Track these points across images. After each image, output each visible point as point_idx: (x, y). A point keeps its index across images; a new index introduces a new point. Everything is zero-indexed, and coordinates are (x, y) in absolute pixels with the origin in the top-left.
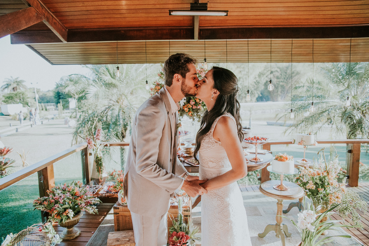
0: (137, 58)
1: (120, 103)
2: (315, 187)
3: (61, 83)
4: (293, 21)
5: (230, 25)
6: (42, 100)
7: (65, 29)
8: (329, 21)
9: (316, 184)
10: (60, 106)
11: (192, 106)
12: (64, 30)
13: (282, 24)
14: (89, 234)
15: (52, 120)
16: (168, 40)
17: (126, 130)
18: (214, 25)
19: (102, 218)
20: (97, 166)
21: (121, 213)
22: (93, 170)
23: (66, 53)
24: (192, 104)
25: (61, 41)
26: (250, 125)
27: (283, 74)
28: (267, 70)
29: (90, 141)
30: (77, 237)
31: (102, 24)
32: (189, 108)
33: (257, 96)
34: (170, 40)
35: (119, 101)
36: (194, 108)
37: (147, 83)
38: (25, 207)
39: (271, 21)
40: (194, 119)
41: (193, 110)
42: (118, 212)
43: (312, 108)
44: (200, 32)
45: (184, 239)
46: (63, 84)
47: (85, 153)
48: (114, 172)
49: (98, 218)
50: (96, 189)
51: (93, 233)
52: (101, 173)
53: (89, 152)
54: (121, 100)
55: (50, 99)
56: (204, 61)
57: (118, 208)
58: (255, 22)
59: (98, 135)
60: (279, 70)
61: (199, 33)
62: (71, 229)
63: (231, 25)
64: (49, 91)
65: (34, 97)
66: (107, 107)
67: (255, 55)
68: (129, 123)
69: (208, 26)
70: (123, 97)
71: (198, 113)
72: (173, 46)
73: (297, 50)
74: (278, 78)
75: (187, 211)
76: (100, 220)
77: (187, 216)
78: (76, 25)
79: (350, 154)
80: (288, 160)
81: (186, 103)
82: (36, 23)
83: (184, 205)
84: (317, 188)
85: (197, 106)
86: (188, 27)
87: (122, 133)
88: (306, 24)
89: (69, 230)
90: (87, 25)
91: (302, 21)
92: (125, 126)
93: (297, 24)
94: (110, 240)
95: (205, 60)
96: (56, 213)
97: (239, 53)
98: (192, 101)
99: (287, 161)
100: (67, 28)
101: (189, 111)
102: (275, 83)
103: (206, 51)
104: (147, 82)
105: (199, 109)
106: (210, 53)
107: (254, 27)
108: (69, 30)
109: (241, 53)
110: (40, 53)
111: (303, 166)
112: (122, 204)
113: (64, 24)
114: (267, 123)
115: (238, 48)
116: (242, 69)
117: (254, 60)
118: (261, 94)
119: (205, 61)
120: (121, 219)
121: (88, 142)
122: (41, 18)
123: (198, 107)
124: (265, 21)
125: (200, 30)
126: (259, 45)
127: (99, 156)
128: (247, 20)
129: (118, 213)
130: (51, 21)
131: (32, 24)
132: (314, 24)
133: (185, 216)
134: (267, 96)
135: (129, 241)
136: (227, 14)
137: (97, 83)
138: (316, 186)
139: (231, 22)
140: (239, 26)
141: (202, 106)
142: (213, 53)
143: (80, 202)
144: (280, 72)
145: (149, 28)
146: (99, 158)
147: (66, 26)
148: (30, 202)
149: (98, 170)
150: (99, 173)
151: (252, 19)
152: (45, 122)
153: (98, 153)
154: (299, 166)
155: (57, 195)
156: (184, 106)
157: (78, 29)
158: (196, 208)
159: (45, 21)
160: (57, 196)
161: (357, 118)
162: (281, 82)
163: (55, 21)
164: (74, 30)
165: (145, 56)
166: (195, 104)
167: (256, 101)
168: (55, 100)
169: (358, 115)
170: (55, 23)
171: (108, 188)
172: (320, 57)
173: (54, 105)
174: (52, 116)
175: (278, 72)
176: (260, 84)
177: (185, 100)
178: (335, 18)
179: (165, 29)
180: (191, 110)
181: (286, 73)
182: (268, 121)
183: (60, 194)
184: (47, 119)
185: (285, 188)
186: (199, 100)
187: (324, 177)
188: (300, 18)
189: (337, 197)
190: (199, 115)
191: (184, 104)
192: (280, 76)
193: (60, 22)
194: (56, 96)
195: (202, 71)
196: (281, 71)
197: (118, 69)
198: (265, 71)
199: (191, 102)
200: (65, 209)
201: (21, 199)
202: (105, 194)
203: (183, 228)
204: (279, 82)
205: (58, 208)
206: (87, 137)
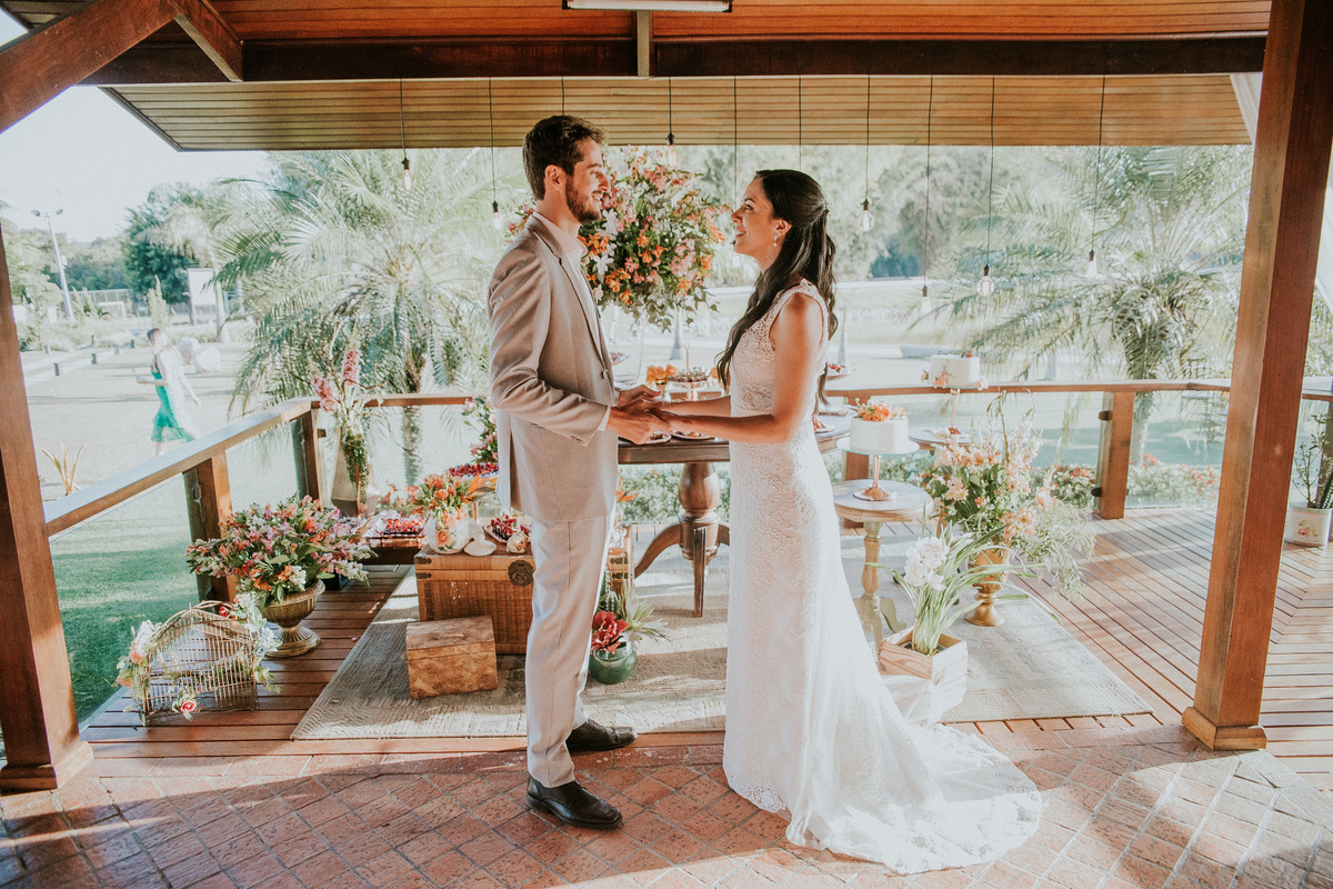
0: (457, 130)
1: (401, 276)
2: (966, 493)
3: (148, 212)
4: (932, 22)
5: (745, 31)
6: (76, 278)
7: (234, 40)
8: (1039, 24)
9: (972, 486)
10: (155, 295)
11: (632, 274)
12: (232, 43)
13: (900, 31)
14: (344, 644)
15: (128, 349)
16: (559, 78)
17: (420, 365)
18: (697, 32)
19: (375, 608)
20: (350, 462)
21: (437, 575)
22: (338, 478)
23: (228, 112)
24: (631, 270)
25: (223, 78)
26: (842, 358)
27: (966, 179)
28: (911, 162)
29: (326, 387)
30: (311, 651)
31: (353, 26)
32: (622, 282)
33: (873, 256)
34: (565, 78)
35: (394, 269)
36: (636, 281)
37: (496, 210)
38: (109, 612)
39: (866, 22)
40: (637, 314)
41: (634, 286)
42: (428, 572)
43: (986, 285)
44: (656, 52)
45: (613, 628)
46: (157, 216)
47: (304, 430)
48: (392, 491)
49: (363, 607)
50: (353, 526)
51: (355, 641)
52: (362, 485)
53: (317, 426)
54: (402, 268)
55: (107, 272)
56: (668, 142)
57: (429, 561)
58: (820, 22)
59: (349, 369)
60: (952, 163)
61: (650, 54)
62: (293, 629)
63: (750, 31)
64: (98, 242)
65: (41, 268)
66: (355, 290)
67: (828, 121)
68: (428, 342)
69: (678, 35)
70: (409, 258)
71: (648, 294)
72: (573, 92)
73: (956, 106)
74: (948, 192)
75: (619, 561)
76: (371, 612)
77: (618, 576)
78: (272, 28)
79: (1105, 422)
80: (889, 417)
81: (613, 266)
82: (159, 27)
83: (612, 545)
84: (972, 497)
85: (645, 276)
86: (619, 39)
87: (409, 375)
88: (973, 30)
89: (287, 630)
90: (306, 27)
91: (957, 22)
92: (417, 353)
93: (945, 30)
94: (414, 637)
95: (671, 138)
96: (258, 574)
97: (777, 114)
98: (631, 260)
99: (887, 421)
100: (241, 36)
101: (623, 290)
102: (940, 211)
103: (674, 108)
104: (495, 205)
105: (650, 284)
106: (690, 115)
107: (816, 37)
108: (246, 41)
109: (784, 115)
110: (143, 112)
111: (942, 444)
112: (438, 551)
113: (234, 26)
114: (903, 351)
115: (775, 99)
116: (820, 160)
117: (825, 135)
118: (890, 251)
119: (671, 143)
120: (436, 590)
121: (320, 391)
122: (171, 10)
123: (650, 279)
124: (850, 22)
125: (656, 48)
126: (836, 91)
127: (354, 433)
128: (795, 17)
129: (430, 575)
130: (196, 17)
131: (151, 32)
132: (998, 30)
133: (614, 576)
134: (912, 259)
135: (464, 638)
136: (731, 6)
137: (320, 210)
138: (971, 492)
139: (748, 22)
140: (772, 34)
141: (661, 275)
142: (697, 115)
143: (319, 546)
144: (957, 171)
145: (499, 39)
146: (356, 439)
147: (237, 30)
148: (120, 600)
149: (351, 476)
150: (357, 484)
151: (811, 14)
152: (105, 356)
153: (349, 423)
154: (933, 445)
155: (252, 528)
156: (607, 274)
157: (274, 40)
158: (643, 575)
159: (180, 18)
160: (253, 532)
161: (1147, 320)
162: (962, 205)
163: (208, 16)
164: (261, 43)
165: (489, 122)
166: (638, 270)
167: (871, 275)
168: (130, 277)
169: (1151, 312)
170: (207, 21)
171: (385, 525)
172: (1029, 128)
173: (124, 298)
174: (128, 337)
175: (950, 170)
176: (885, 215)
177: (609, 257)
178: (1054, 16)
179: (548, 44)
180: (628, 286)
181: (978, 173)
182: (905, 345)
183: (263, 529)
184: (107, 345)
185: (884, 493)
186: (651, 259)
187: (995, 468)
188: (952, 13)
189: (1024, 520)
190: (652, 301)
191: (609, 269)
192: (956, 186)
193: (222, 21)
194: (134, 260)
195: (659, 174)
196: (959, 166)
197: (407, 167)
198: (904, 169)
199: (627, 264)
200: (279, 569)
201: (88, 592)
202: (381, 538)
203: (610, 602)
204: (954, 205)
205: (263, 561)
206: (317, 377)
